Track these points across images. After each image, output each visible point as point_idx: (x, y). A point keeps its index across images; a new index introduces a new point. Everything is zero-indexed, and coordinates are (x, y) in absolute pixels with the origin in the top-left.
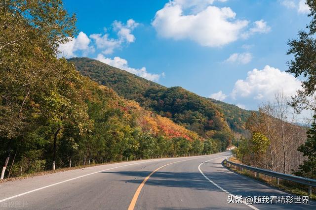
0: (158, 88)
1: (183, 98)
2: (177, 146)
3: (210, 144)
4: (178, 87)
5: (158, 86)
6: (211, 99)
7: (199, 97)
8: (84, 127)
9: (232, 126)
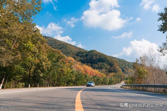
0: (83, 51)
1: (97, 56)
2: (95, 80)
3: (112, 79)
4: (94, 50)
5: (83, 50)
6: (111, 57)
7: (105, 55)
8: (46, 65)
9: (123, 71)
